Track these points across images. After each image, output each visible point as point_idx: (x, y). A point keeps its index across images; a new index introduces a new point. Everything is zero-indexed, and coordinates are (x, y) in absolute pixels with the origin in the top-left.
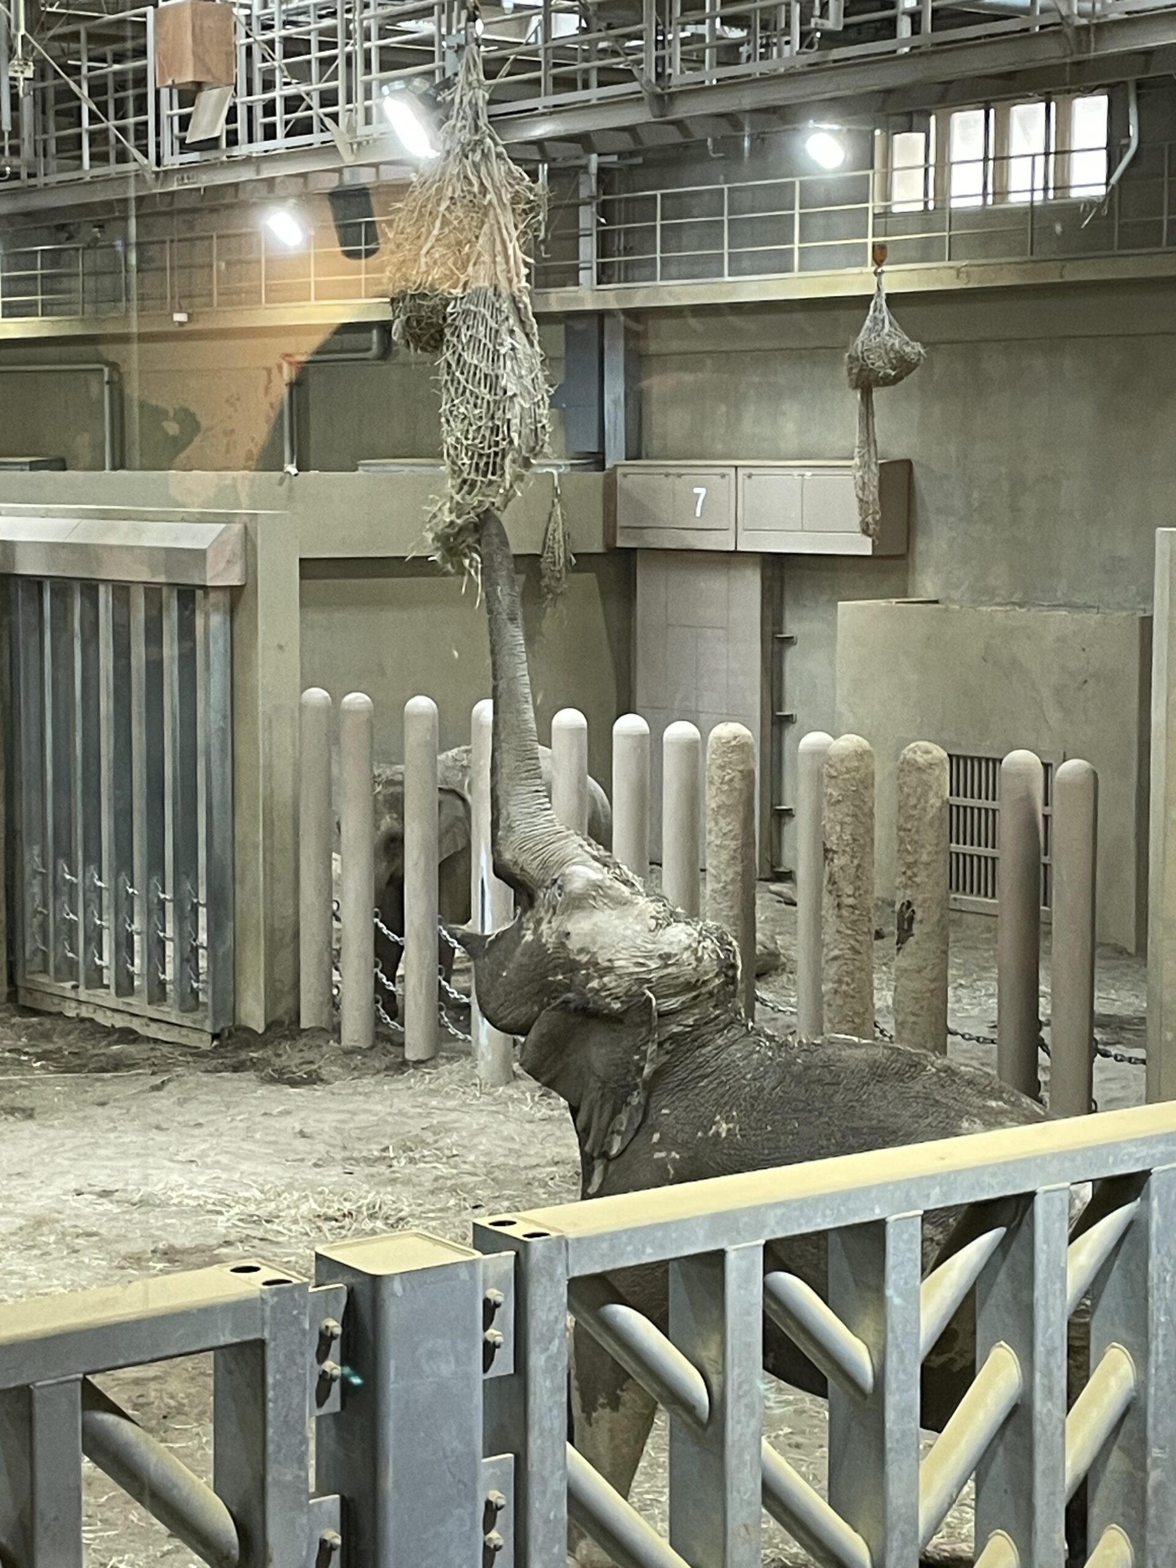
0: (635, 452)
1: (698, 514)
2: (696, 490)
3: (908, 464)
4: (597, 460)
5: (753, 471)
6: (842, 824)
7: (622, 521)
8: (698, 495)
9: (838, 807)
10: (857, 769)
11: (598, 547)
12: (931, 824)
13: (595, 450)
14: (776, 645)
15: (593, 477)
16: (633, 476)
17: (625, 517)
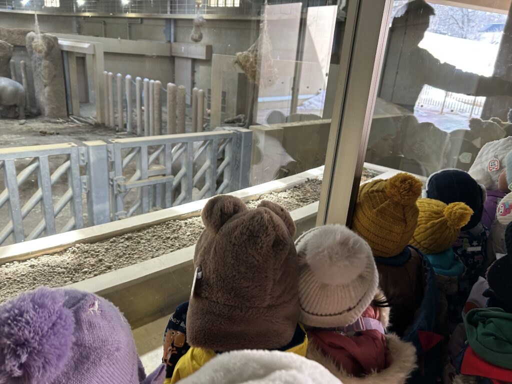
0: (175, 41)
1: (183, 51)
2: (182, 48)
3: (212, 46)
4: (170, 42)
5: (190, 45)
6: (171, 98)
9: (170, 95)
10: (173, 89)
11: (169, 55)
12: (182, 100)
13: (169, 40)
14: (193, 72)
15: (169, 44)
16: (174, 45)
17: (173, 51)
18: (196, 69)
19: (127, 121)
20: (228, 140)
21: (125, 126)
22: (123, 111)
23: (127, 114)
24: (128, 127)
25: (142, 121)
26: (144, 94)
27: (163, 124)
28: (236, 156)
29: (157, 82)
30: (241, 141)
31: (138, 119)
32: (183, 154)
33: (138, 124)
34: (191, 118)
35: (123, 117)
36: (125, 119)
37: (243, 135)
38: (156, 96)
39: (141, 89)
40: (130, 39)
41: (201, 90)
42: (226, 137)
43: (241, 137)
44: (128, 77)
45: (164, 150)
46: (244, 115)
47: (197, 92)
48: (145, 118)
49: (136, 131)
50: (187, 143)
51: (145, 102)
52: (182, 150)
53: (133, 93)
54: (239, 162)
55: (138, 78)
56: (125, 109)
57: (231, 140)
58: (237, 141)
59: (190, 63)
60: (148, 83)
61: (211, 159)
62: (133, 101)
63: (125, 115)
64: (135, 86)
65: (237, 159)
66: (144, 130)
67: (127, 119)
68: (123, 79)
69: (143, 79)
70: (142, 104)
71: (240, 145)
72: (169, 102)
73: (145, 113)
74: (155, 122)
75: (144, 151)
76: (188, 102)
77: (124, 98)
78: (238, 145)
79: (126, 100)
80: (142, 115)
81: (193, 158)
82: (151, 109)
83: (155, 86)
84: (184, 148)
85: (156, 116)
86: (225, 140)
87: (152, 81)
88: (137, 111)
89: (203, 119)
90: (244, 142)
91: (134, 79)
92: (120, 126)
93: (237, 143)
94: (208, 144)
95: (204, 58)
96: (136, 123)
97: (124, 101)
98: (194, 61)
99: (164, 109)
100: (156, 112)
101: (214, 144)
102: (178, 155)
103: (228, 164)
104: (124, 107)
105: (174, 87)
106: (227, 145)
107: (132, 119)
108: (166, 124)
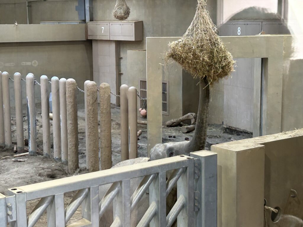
0: (92, 20)
1: (103, 32)
2: (102, 28)
3: (142, 22)
4: (84, 21)
5: (113, 24)
6: (90, 100)
7: (89, 34)
8: (103, 28)
9: (89, 96)
10: (93, 89)
11: (84, 39)
12: (106, 100)
13: (84, 19)
14: (119, 59)
15: (84, 25)
16: (91, 25)
17: (89, 33)
18: (122, 55)
19: (29, 136)
20: (180, 170)
21: (27, 144)
22: (23, 121)
23: (29, 126)
24: (30, 145)
25: (50, 135)
26: (53, 98)
27: (80, 136)
28: (194, 193)
29: (71, 80)
30: (200, 170)
31: (44, 131)
32: (116, 198)
33: (45, 139)
34: (119, 124)
35: (22, 131)
36: (26, 133)
37: (203, 161)
38: (69, 100)
39: (48, 91)
40: (31, 23)
41: (132, 88)
42: (177, 168)
43: (200, 164)
44: (30, 76)
45: (87, 196)
46: (194, 114)
47: (126, 90)
48: (54, 129)
49: (42, 150)
50: (121, 182)
51: (54, 108)
52: (113, 193)
53: (36, 95)
54: (200, 203)
55: (44, 77)
56: (26, 118)
57: (185, 170)
58: (194, 170)
59: (113, 46)
60: (57, 82)
61: (158, 202)
62: (38, 105)
63: (26, 127)
64: (39, 87)
65: (196, 198)
66: (52, 147)
67: (29, 133)
68: (22, 79)
69: (50, 77)
70: (49, 110)
71: (200, 177)
72: (88, 106)
73: (54, 122)
74: (69, 136)
75: (59, 201)
76: (114, 101)
77: (24, 103)
78: (197, 177)
79: (26, 105)
80: (49, 125)
81: (131, 203)
82: (62, 117)
83: (67, 86)
84: (117, 189)
85: (70, 127)
86: (176, 171)
87: (63, 80)
88: (43, 120)
89: (137, 123)
90: (205, 172)
91: (37, 78)
92: (20, 144)
93: (195, 173)
94: (152, 180)
95: (133, 39)
96: (42, 137)
97: (24, 106)
98: (120, 44)
99: (80, 114)
100: (69, 122)
101: (161, 180)
102: (109, 200)
103: (183, 207)
104: (24, 115)
105: (93, 85)
106: (180, 179)
107: (36, 133)
108: (84, 136)
